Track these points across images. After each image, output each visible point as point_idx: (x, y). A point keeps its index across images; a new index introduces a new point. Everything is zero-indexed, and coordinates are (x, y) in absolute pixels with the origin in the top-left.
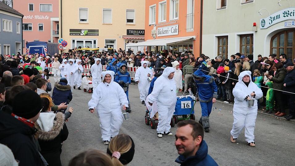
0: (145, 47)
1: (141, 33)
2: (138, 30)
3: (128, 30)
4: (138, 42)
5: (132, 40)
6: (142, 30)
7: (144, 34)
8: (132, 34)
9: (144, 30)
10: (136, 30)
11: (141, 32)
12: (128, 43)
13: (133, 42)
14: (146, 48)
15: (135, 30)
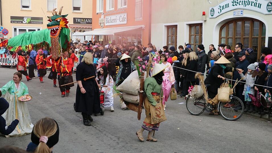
0: (92, 37)
1: (89, 22)
2: (85, 19)
3: (74, 19)
4: (85, 31)
5: (79, 30)
6: (89, 19)
7: (91, 23)
8: (79, 23)
9: (91, 19)
10: (83, 19)
11: (88, 21)
12: (75, 32)
13: (80, 31)
14: (94, 38)
15: (82, 18)
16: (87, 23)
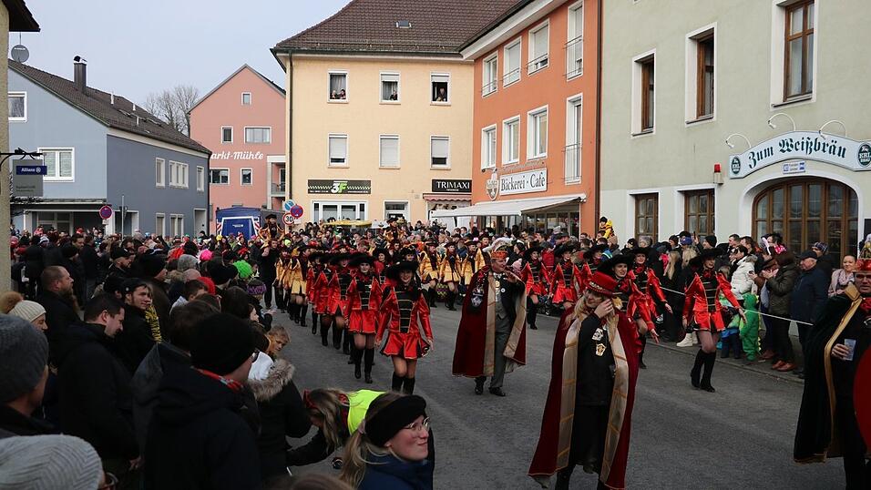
0: (472, 219)
1: (465, 187)
2: (457, 181)
3: (434, 182)
4: (456, 207)
5: (444, 204)
6: (465, 181)
7: (470, 190)
8: (444, 190)
9: (470, 181)
10: (452, 181)
11: (462, 185)
12: (434, 209)
13: (446, 207)
14: (475, 221)
15: (449, 181)
16: (460, 190)
